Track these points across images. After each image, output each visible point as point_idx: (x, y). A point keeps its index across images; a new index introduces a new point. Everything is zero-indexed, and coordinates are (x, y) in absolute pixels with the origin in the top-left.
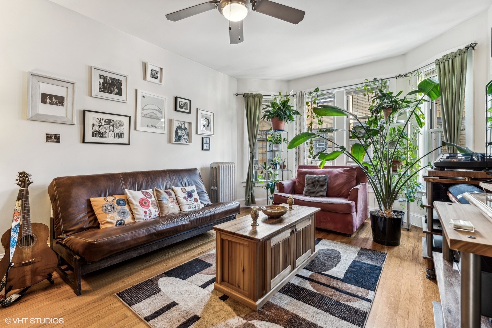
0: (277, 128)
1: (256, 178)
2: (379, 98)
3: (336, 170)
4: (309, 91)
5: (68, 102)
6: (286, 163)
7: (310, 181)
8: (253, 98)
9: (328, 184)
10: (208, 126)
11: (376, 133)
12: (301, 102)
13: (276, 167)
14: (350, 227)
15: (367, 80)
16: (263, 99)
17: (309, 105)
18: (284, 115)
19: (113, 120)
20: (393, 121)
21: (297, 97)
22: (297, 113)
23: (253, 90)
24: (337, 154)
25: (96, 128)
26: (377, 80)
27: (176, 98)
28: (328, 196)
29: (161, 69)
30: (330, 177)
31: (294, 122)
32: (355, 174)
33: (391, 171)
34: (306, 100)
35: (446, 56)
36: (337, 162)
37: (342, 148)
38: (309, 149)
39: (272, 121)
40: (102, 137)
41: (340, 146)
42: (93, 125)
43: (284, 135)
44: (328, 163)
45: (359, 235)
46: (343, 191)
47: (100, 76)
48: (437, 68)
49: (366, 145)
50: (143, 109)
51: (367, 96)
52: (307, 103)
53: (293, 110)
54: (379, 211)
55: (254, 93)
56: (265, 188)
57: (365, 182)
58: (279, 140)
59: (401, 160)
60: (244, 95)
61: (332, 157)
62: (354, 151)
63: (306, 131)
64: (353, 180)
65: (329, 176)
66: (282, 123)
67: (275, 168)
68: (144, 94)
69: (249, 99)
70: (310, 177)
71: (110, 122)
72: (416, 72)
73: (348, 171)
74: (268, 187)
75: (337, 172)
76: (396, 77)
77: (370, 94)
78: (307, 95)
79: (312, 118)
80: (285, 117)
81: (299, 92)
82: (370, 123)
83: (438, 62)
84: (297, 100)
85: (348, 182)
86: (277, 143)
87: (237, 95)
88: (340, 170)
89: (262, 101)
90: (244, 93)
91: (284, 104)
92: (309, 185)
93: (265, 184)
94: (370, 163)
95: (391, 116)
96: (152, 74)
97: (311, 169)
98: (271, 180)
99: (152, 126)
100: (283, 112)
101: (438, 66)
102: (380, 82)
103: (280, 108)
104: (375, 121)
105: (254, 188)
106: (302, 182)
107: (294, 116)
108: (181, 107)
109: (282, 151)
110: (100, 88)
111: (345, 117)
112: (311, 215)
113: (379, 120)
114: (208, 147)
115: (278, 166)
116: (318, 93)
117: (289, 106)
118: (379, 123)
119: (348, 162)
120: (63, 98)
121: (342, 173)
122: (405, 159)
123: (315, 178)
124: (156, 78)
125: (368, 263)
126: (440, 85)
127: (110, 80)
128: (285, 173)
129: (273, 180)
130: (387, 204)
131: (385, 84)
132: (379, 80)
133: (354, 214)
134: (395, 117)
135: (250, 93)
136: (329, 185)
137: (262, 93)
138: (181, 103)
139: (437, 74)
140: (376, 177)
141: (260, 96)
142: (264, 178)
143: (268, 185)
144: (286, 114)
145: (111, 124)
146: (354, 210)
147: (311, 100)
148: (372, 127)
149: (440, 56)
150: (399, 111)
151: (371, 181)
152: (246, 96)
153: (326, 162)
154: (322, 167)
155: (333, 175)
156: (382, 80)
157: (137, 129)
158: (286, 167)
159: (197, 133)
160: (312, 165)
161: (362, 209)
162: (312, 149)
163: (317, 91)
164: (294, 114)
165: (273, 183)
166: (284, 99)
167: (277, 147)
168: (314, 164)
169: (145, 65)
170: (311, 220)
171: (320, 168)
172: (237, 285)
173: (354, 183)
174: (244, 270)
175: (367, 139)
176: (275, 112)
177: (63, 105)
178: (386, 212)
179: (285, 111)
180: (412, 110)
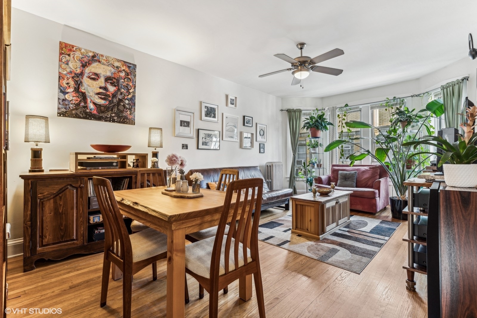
0: (315, 136)
1: (297, 174)
2: (397, 113)
3: (363, 168)
4: (340, 106)
5: (191, 124)
6: (321, 163)
7: (342, 176)
8: (294, 113)
9: (356, 178)
10: (263, 135)
11: (394, 140)
12: (333, 115)
13: (314, 165)
14: (374, 208)
15: (388, 99)
16: (302, 113)
17: (340, 117)
18: (321, 126)
19: (212, 134)
20: (407, 131)
21: (330, 111)
22: (330, 124)
23: (294, 106)
24: (364, 156)
25: (204, 140)
26: (396, 98)
27: (244, 117)
28: (357, 187)
29: (236, 98)
30: (359, 173)
31: (328, 131)
32: (379, 171)
33: (405, 168)
34: (338, 113)
35: (448, 84)
36: (363, 162)
37: (368, 151)
38: (341, 152)
39: (310, 131)
40: (206, 145)
41: (367, 150)
42: (203, 138)
43: (320, 141)
44: (356, 163)
45: (381, 214)
46: (369, 183)
47: (205, 106)
48: (442, 92)
49: (387, 149)
50: (226, 126)
51: (388, 111)
52: (338, 116)
53: (327, 121)
54: (396, 197)
55: (295, 108)
56: (306, 182)
57: (386, 176)
58: (316, 145)
59: (414, 160)
60: (287, 111)
61: (360, 158)
62: (377, 153)
63: (338, 139)
64: (377, 175)
65: (357, 172)
66: (318, 132)
67: (313, 167)
68: (227, 116)
69: (291, 113)
70: (342, 172)
71: (210, 136)
72: (427, 93)
73: (373, 168)
74: (307, 181)
75: (364, 170)
76: (412, 96)
77: (390, 109)
78: (338, 109)
79: (343, 128)
80: (321, 128)
81: (331, 107)
82: (390, 132)
83: (443, 88)
84: (330, 114)
85: (373, 176)
86: (314, 147)
87: (282, 110)
88: (367, 168)
89: (302, 114)
90: (287, 108)
91: (320, 117)
92: (342, 179)
93: (305, 179)
94: (390, 163)
95: (405, 128)
96: (231, 102)
97: (342, 167)
98: (309, 176)
99: (231, 137)
100: (320, 124)
101: (443, 90)
102: (399, 100)
103: (317, 121)
104: (395, 131)
105: (296, 182)
106: (336, 177)
107: (328, 126)
108: (247, 123)
109: (319, 153)
110: (205, 114)
111: (370, 128)
112: (347, 195)
113: (398, 130)
114: (263, 151)
115: (316, 165)
116: (347, 108)
117: (324, 118)
118: (398, 132)
119: (372, 162)
120: (189, 122)
121: (368, 170)
122: (418, 159)
123: (347, 173)
124: (233, 104)
125: (387, 227)
126: (444, 105)
127: (210, 109)
128: (321, 170)
129: (311, 176)
130: (402, 191)
131: (402, 101)
132: (398, 98)
133: (378, 199)
134: (409, 129)
135: (291, 108)
136: (358, 179)
137: (302, 108)
138: (247, 120)
139: (442, 95)
140: (394, 173)
141: (300, 111)
142: (303, 175)
143: (308, 180)
144: (322, 125)
145: (211, 137)
146: (377, 195)
147: (341, 113)
148: (392, 136)
149: (444, 83)
150: (412, 124)
151: (391, 177)
152: (289, 111)
153: (355, 161)
154: (351, 166)
155: (361, 171)
156: (400, 98)
157: (224, 139)
158: (322, 166)
159: (256, 141)
160: (343, 164)
161: (384, 196)
162: (343, 151)
163: (346, 106)
164: (328, 125)
165: (311, 178)
166: (320, 113)
167: (315, 150)
168: (345, 163)
169: (227, 96)
170: (347, 198)
171: (350, 166)
172: (306, 229)
173: (378, 177)
174: (310, 220)
175: (388, 144)
176: (313, 124)
177: (189, 127)
178: (402, 197)
179: (321, 123)
180: (422, 123)
